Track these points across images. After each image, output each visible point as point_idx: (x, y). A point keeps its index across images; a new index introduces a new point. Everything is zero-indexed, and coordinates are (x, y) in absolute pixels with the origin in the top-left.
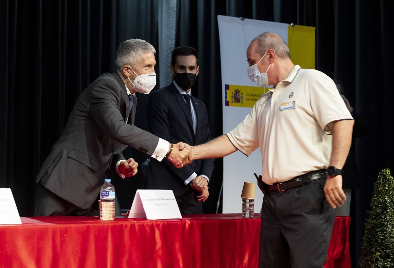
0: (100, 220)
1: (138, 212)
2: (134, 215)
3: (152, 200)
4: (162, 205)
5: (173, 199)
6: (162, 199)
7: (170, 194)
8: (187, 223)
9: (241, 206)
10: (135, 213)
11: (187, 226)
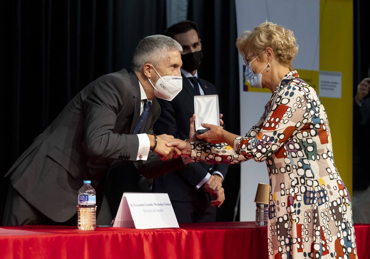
0: (77, 230)
1: (125, 220)
2: (120, 223)
3: (142, 205)
4: (154, 211)
5: (168, 204)
6: (155, 204)
7: (164, 198)
8: (183, 233)
9: (255, 212)
10: (121, 221)
11: (184, 237)
